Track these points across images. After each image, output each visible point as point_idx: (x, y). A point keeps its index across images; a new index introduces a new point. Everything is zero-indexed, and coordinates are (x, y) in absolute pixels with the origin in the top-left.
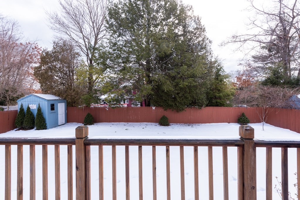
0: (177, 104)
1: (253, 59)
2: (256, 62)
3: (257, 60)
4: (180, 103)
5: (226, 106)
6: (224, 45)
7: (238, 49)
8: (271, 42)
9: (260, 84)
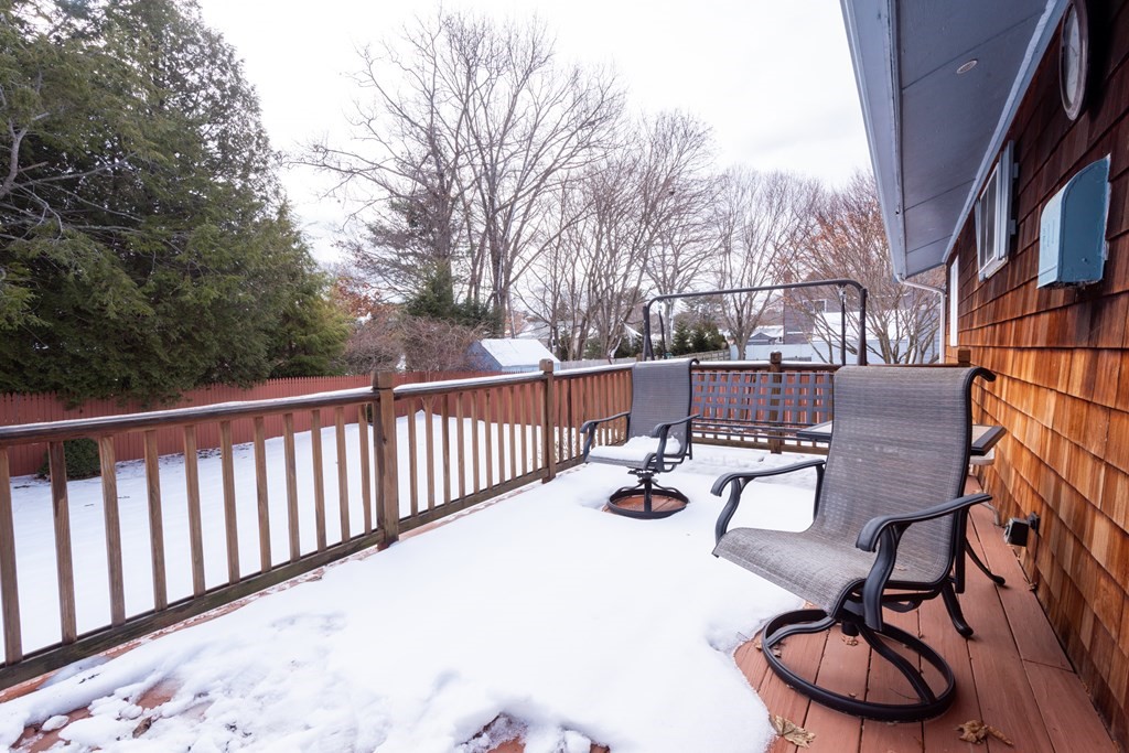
0: (156, 374)
1: (369, 234)
2: (379, 244)
3: (380, 239)
4: (170, 368)
5: (331, 375)
6: (286, 165)
7: (331, 194)
8: (413, 197)
9: (405, 313)
